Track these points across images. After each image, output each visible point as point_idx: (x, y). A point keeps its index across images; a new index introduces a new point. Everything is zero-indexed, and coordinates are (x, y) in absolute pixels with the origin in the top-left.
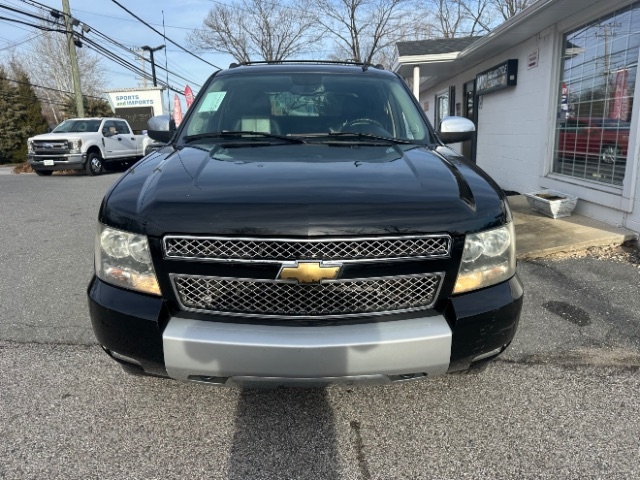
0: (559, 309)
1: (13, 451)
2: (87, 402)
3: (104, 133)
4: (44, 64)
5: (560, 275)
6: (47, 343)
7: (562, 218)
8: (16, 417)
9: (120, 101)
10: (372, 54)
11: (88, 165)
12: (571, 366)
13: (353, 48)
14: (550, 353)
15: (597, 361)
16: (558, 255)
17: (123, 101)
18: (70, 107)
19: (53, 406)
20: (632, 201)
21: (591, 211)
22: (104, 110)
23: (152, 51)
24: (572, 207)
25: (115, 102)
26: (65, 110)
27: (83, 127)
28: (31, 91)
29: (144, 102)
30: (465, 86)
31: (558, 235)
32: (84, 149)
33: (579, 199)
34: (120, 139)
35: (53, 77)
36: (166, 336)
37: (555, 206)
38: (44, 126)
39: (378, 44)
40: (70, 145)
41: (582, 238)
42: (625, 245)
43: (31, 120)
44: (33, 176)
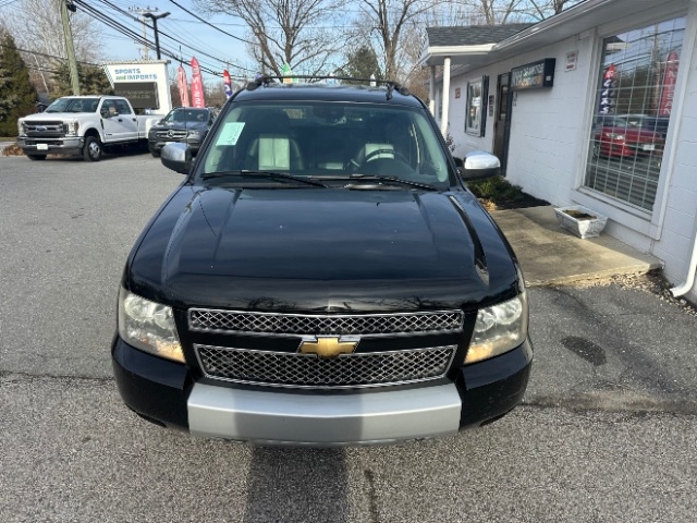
0: (576, 345)
1: (40, 500)
2: (108, 447)
3: (102, 114)
4: (31, 22)
5: (582, 305)
6: (61, 377)
7: (589, 239)
8: (39, 462)
9: (119, 75)
10: (401, 22)
11: (86, 150)
12: (581, 410)
13: (380, 15)
14: (563, 395)
15: (607, 405)
16: (583, 282)
17: (123, 75)
18: (61, 74)
19: (74, 451)
20: (660, 229)
21: (619, 233)
22: (100, 79)
23: (155, 19)
24: (602, 228)
25: (114, 75)
26: (56, 78)
27: (79, 106)
28: (16, 55)
29: (147, 77)
30: (500, 77)
31: (584, 260)
32: (81, 133)
33: (609, 220)
34: (120, 120)
35: (42, 38)
36: (190, 403)
37: (584, 226)
38: (33, 95)
39: (408, 11)
40: (65, 128)
41: (609, 265)
42: (650, 273)
43: (17, 88)
44: (24, 160)
